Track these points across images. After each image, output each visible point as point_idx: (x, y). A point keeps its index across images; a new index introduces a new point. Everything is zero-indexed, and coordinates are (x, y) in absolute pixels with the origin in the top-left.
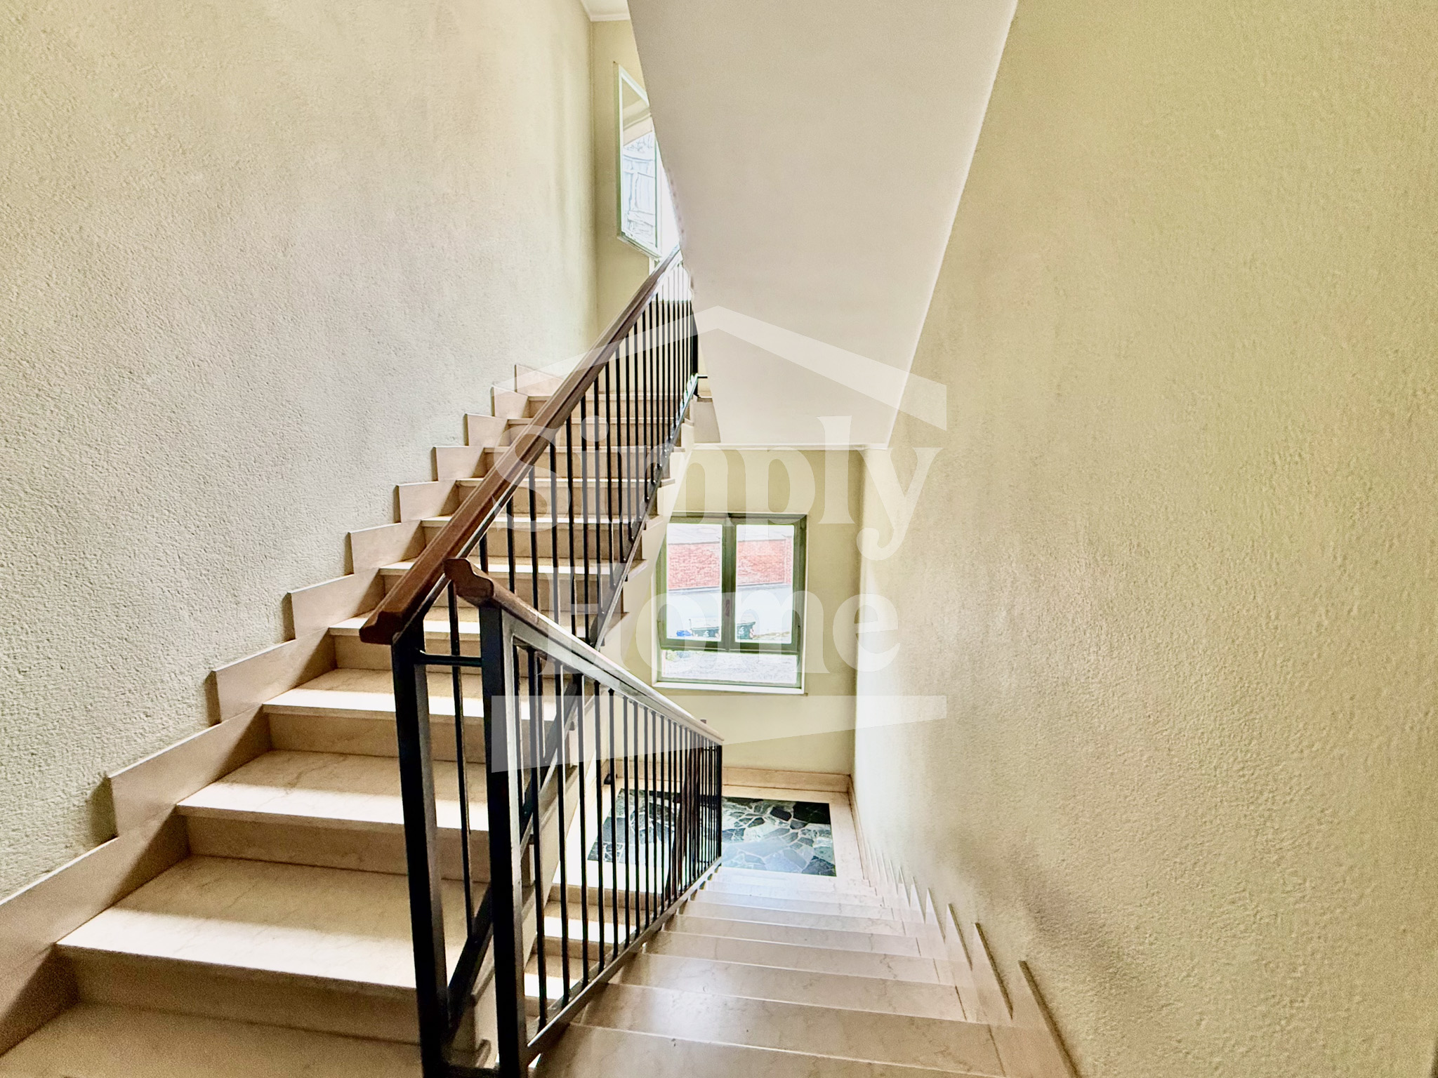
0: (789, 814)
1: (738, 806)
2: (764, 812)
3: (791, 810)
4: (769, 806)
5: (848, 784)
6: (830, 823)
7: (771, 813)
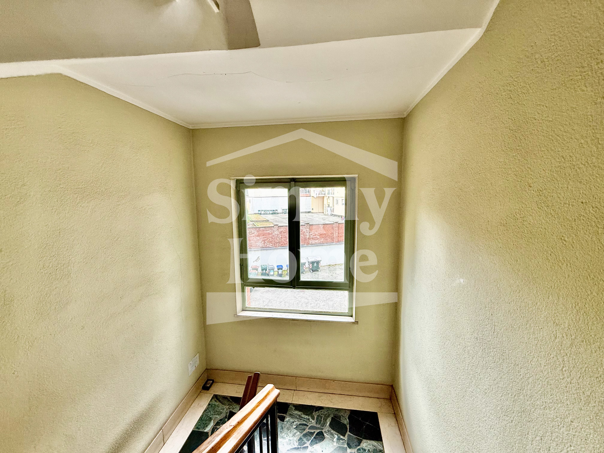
0: (345, 426)
1: (303, 416)
2: (324, 425)
3: (346, 421)
4: (329, 416)
5: (391, 392)
6: (382, 441)
7: (331, 425)
